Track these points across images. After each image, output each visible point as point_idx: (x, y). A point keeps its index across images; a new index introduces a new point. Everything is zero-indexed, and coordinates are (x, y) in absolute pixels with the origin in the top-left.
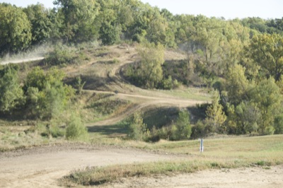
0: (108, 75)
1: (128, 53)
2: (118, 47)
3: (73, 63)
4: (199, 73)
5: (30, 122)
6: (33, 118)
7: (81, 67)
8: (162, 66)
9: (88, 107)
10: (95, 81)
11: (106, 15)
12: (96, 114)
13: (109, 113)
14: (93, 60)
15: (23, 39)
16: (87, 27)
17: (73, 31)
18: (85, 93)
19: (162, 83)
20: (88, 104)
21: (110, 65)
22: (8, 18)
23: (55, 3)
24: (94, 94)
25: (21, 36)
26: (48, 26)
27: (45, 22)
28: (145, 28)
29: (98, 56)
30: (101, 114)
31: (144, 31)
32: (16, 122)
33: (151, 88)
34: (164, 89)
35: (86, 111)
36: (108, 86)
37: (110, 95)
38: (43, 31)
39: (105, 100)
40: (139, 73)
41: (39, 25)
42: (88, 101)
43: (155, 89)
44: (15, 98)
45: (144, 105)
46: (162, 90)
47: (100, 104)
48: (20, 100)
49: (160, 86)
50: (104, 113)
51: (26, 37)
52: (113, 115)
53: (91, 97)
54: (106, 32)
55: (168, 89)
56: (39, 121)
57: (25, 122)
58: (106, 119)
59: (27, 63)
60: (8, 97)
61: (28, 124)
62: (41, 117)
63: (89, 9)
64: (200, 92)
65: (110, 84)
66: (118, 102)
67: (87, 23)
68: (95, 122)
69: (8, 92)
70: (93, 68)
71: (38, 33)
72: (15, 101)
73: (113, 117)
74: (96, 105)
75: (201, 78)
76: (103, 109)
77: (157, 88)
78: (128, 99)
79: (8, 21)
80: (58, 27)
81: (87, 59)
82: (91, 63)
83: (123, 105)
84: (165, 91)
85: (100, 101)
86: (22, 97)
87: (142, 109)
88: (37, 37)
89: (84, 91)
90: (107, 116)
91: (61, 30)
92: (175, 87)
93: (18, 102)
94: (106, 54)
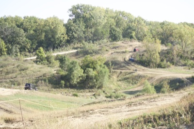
0: (125, 60)
1: (131, 46)
2: (123, 43)
3: (99, 53)
4: (179, 57)
5: (90, 90)
6: (92, 87)
7: (105, 56)
8: (159, 53)
9: (120, 80)
10: (118, 64)
11: (110, 22)
12: (128, 84)
13: (136, 83)
14: (111, 51)
15: (62, 39)
16: (100, 30)
17: (91, 33)
18: (115, 72)
19: (160, 64)
20: (120, 78)
21: (124, 54)
22: (52, 25)
23: (70, 16)
24: (121, 72)
25: (60, 37)
26: (76, 30)
27: (75, 28)
28: (134, 30)
29: (113, 48)
30: (131, 84)
31: (134, 32)
32: (82, 90)
33: (154, 67)
34: (162, 68)
35: (120, 83)
36: (128, 67)
37: (132, 72)
38: (74, 33)
39: (130, 75)
40: (144, 58)
41: (71, 30)
42: (118, 77)
43: (156, 68)
44: (80, 75)
45: (157, 78)
46: (161, 69)
47: (128, 78)
48: (82, 77)
49: (159, 66)
50: (132, 84)
51: (64, 38)
52: (139, 84)
53: (120, 74)
54: (114, 33)
55: (164, 68)
56: (96, 89)
57: (87, 90)
58: (135, 87)
59: (68, 54)
60: (76, 75)
61: (90, 92)
62: (97, 87)
63: (100, 18)
64: (184, 69)
65: (128, 66)
66: (140, 77)
67: (99, 28)
68: (129, 89)
69: (75, 72)
70: (114, 56)
71: (70, 34)
72: (79, 77)
73: (140, 86)
74: (125, 79)
75: (181, 61)
76: (131, 81)
77: (158, 67)
78: (145, 75)
79: (53, 27)
80: (82, 31)
81: (107, 51)
82: (110, 53)
83: (143, 78)
84: (163, 69)
85: (127, 76)
86: (84, 75)
87: (157, 80)
88: (70, 38)
89: (114, 70)
90: (135, 85)
91: (84, 32)
92: (168, 66)
93: (81, 78)
94: (118, 47)
